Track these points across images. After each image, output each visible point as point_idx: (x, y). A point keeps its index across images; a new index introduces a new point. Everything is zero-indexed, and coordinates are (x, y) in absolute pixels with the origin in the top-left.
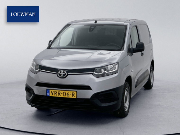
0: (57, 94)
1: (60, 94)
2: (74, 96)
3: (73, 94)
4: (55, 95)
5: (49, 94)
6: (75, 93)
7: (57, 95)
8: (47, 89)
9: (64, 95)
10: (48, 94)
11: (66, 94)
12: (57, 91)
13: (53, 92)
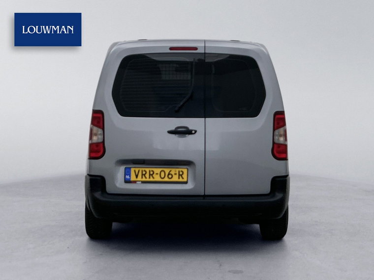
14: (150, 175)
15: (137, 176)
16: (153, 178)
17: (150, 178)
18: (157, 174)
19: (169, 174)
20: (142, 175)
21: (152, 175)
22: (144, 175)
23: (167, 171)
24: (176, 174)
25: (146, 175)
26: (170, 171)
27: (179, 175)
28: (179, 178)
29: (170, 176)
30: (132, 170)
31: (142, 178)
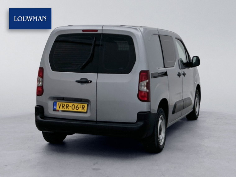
14: (67, 107)
15: (60, 107)
16: (68, 109)
17: (66, 109)
18: (70, 106)
19: (77, 107)
20: (63, 106)
21: (68, 107)
22: (64, 106)
23: (76, 105)
24: (80, 107)
25: (64, 107)
26: (78, 105)
27: (82, 108)
28: (82, 110)
29: (77, 108)
30: (58, 103)
31: (62, 108)
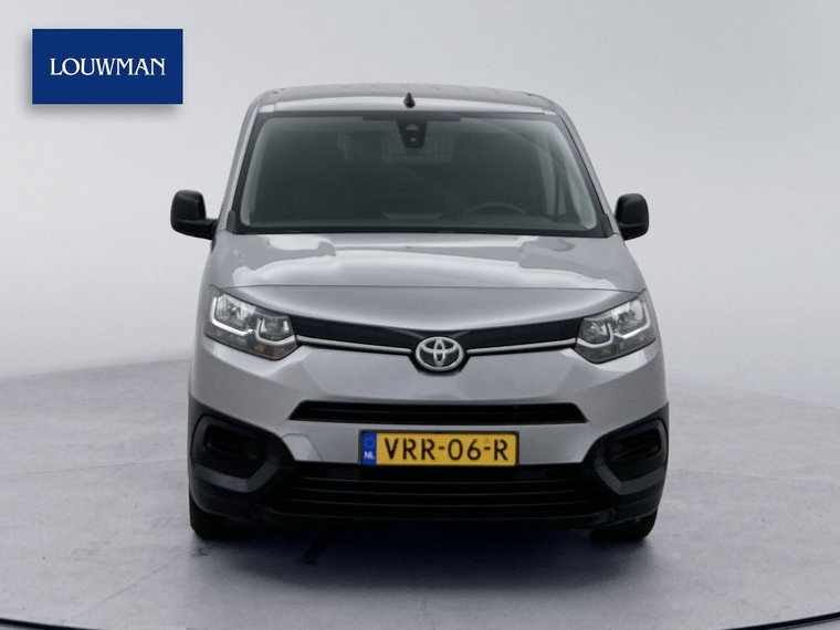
0: (418, 452)
1: (433, 452)
2: (505, 458)
3: (501, 446)
4: (405, 457)
5: (375, 454)
6: (511, 440)
7: (414, 457)
8: (363, 433)
9: (455, 454)
10: (369, 455)
11: (466, 449)
12: (418, 438)
13: (396, 441)
